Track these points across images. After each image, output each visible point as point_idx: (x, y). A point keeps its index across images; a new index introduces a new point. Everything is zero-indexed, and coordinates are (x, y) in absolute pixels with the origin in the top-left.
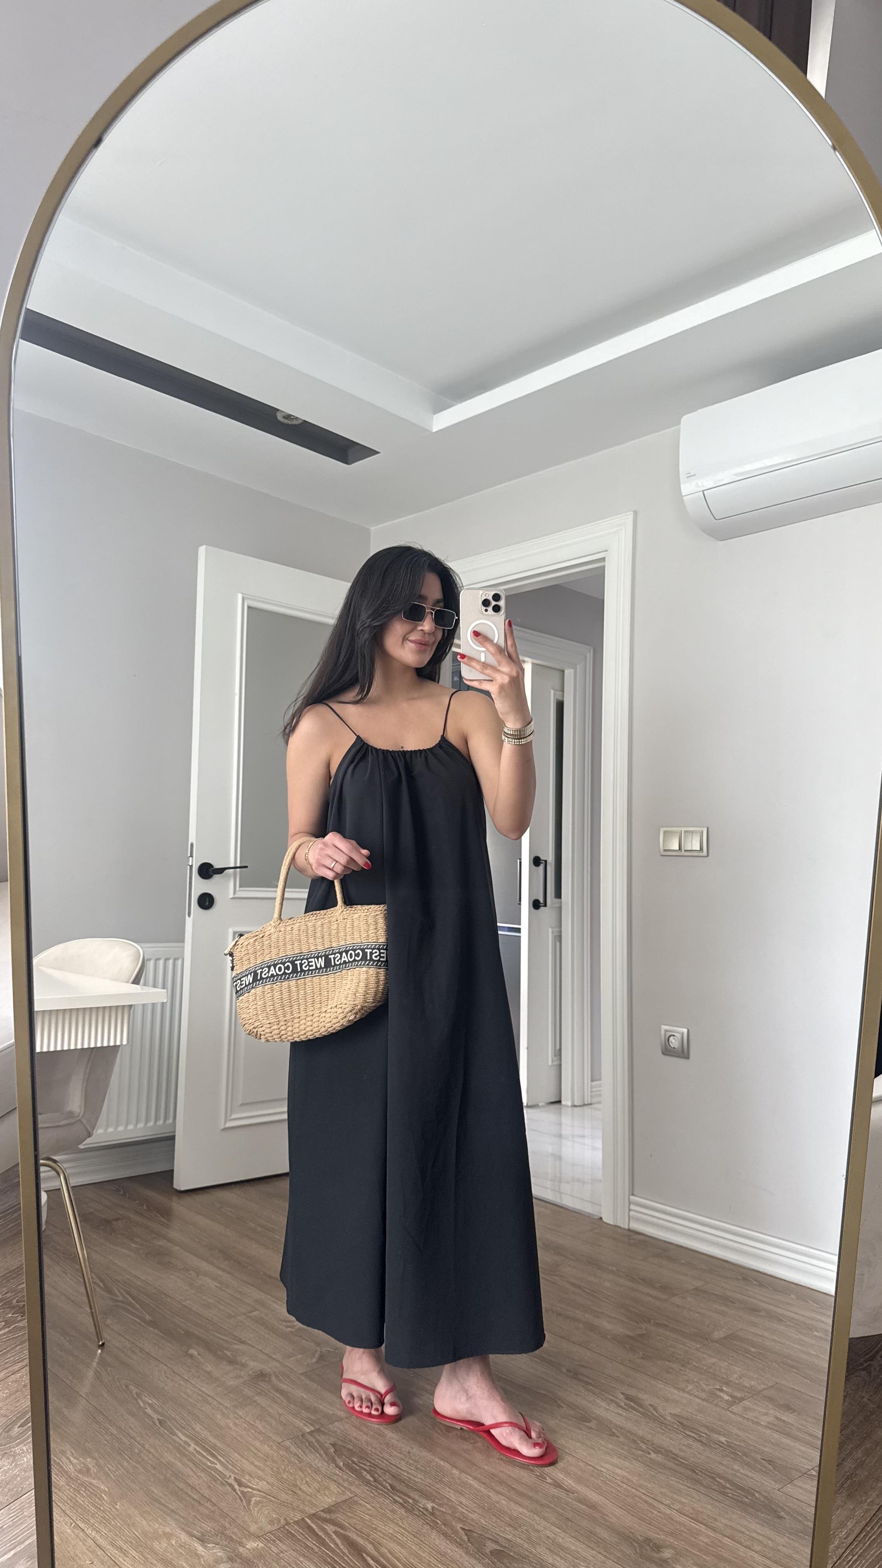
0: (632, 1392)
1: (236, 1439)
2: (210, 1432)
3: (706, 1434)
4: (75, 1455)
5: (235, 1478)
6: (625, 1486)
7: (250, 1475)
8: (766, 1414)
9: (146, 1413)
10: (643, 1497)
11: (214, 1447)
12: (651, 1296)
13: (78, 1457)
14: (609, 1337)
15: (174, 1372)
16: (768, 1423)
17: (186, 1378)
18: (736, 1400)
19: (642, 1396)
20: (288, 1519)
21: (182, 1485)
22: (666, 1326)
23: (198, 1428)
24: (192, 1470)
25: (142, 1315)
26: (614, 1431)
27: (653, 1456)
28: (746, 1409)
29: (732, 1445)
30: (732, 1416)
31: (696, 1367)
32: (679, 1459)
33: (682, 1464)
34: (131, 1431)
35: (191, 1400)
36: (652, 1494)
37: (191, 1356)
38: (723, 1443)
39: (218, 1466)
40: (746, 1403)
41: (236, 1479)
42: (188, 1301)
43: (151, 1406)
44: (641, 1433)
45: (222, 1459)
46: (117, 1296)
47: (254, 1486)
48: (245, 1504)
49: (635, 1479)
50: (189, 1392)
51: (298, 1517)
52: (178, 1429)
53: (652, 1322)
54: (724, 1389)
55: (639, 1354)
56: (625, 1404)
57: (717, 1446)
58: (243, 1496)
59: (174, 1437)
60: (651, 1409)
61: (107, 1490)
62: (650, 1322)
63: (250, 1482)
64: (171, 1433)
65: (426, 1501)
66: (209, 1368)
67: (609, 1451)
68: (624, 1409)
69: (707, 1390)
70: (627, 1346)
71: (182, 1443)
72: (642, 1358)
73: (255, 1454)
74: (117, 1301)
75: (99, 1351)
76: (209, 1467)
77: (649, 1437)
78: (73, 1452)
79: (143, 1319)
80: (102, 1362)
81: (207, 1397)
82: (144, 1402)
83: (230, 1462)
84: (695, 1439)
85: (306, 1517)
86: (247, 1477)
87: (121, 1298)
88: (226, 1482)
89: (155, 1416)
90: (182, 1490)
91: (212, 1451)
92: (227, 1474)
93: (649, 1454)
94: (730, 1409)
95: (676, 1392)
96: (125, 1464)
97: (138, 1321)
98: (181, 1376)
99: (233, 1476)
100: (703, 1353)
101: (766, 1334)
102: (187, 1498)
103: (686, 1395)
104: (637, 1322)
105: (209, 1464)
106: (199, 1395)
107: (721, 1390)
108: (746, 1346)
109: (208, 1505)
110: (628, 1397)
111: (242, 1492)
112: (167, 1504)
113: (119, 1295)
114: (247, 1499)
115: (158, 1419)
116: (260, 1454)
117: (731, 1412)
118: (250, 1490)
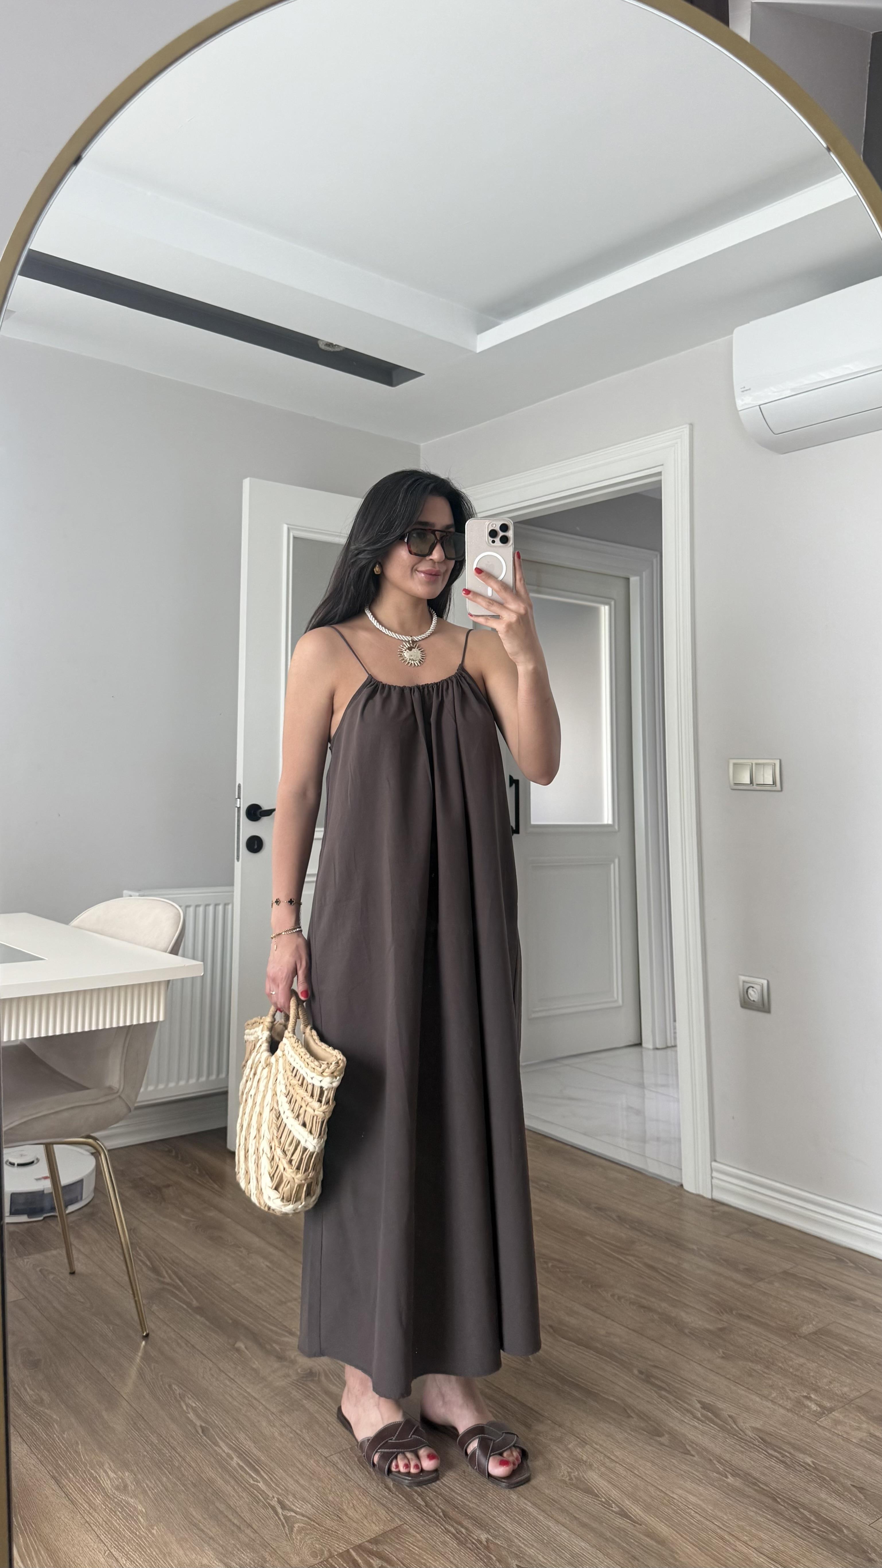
0: (708, 1400)
1: (281, 1451)
2: (254, 1442)
3: (790, 1453)
4: (113, 1467)
5: (278, 1499)
6: (699, 1517)
7: (294, 1496)
8: (859, 1429)
9: (188, 1418)
10: (719, 1531)
11: (258, 1461)
12: (734, 1281)
13: (116, 1471)
14: (687, 1331)
15: (219, 1369)
16: (861, 1440)
17: (232, 1377)
18: (825, 1411)
19: (720, 1405)
20: (332, 1550)
21: (222, 1507)
22: (749, 1317)
23: (242, 1436)
24: (234, 1489)
25: (188, 1300)
26: (689, 1448)
27: (730, 1480)
28: (837, 1422)
29: (820, 1468)
30: (820, 1430)
31: (782, 1369)
32: (760, 1484)
33: (762, 1492)
34: (172, 1440)
35: (235, 1403)
36: (727, 1527)
37: (238, 1350)
38: (809, 1465)
39: (261, 1485)
40: (836, 1414)
41: (279, 1502)
42: (237, 1285)
43: (194, 1410)
44: (718, 1451)
45: (265, 1476)
46: (164, 1277)
47: (298, 1510)
48: (287, 1532)
49: (709, 1508)
50: (235, 1394)
51: (342, 1547)
52: (221, 1439)
53: (734, 1312)
54: (813, 1396)
55: (719, 1354)
56: (702, 1415)
57: (802, 1469)
58: (286, 1521)
59: (216, 1448)
60: (731, 1422)
61: (144, 1510)
62: (732, 1313)
63: (294, 1505)
64: (214, 1444)
65: (479, 1532)
66: (256, 1365)
67: (682, 1473)
68: (698, 1419)
69: (792, 1397)
70: (706, 1342)
71: (224, 1455)
72: (723, 1358)
73: (300, 1470)
74: (163, 1283)
75: (144, 1343)
76: (251, 1486)
77: (727, 1457)
78: (111, 1464)
79: (189, 1304)
80: (147, 1357)
81: (254, 1401)
82: (187, 1405)
83: (273, 1479)
84: (778, 1459)
85: (351, 1548)
86: (291, 1498)
87: (168, 1280)
88: (269, 1504)
89: (198, 1423)
90: (221, 1512)
91: (254, 1465)
92: (270, 1494)
93: (727, 1477)
94: (818, 1422)
95: (758, 1399)
96: (165, 1479)
97: (185, 1307)
98: (226, 1374)
99: (276, 1496)
100: (791, 1352)
101: (862, 1329)
102: (228, 1524)
103: (770, 1404)
104: (718, 1313)
105: (252, 1482)
106: (245, 1397)
107: (808, 1398)
108: (838, 1343)
109: (248, 1531)
110: (705, 1406)
111: (286, 1517)
112: (205, 1530)
113: (166, 1276)
114: (290, 1525)
115: (201, 1426)
116: (306, 1471)
117: (819, 1426)
118: (293, 1514)
